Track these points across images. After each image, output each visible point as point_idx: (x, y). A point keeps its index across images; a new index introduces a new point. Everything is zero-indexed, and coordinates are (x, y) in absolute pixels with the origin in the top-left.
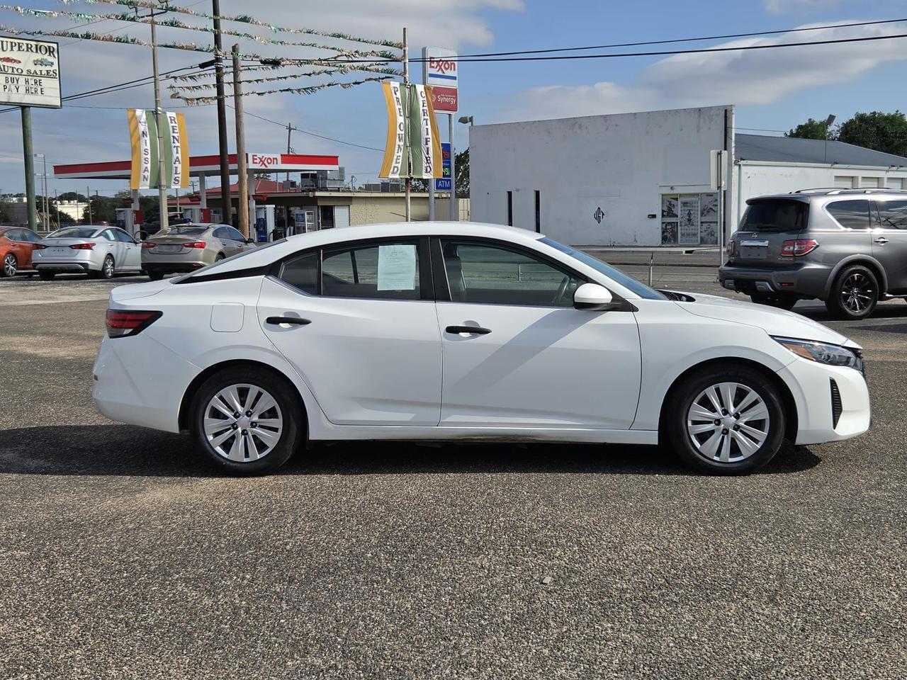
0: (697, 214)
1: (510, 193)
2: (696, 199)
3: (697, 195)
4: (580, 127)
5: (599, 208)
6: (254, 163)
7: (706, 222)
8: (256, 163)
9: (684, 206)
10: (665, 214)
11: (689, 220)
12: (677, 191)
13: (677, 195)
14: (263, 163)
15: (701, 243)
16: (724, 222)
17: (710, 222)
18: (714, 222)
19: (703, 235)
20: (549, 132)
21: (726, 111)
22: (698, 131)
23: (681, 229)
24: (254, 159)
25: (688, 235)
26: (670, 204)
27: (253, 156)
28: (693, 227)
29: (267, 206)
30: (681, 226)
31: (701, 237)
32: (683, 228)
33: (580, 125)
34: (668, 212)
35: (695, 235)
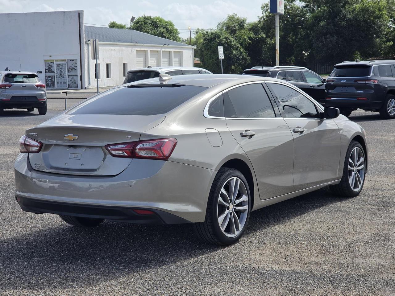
0: (66, 71)
2: (64, 63)
3: (65, 60)
5: (7, 68)
7: (71, 76)
9: (58, 67)
10: (47, 71)
11: (61, 75)
12: (53, 58)
13: (54, 60)
15: (69, 88)
16: (81, 76)
17: (73, 76)
18: (75, 76)
19: (70, 83)
21: (79, 13)
22: (64, 24)
23: (57, 80)
25: (61, 83)
28: (63, 79)
30: (57, 78)
31: (68, 84)
32: (58, 79)
34: (49, 70)
35: (65, 83)
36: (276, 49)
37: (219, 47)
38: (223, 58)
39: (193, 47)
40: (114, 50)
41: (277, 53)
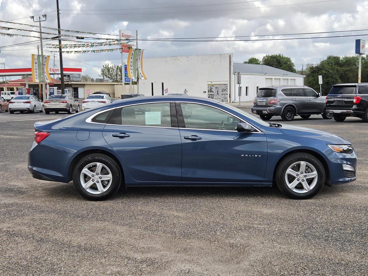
0: (221, 91)
1: (152, 84)
2: (220, 86)
3: (220, 84)
4: (178, 60)
5: (186, 89)
6: (50, 71)
7: (224, 94)
8: (51, 71)
9: (216, 89)
10: (209, 91)
11: (218, 93)
12: (213, 83)
13: (213, 84)
14: (54, 71)
16: (230, 94)
17: (225, 94)
18: (226, 94)
19: (223, 98)
20: (167, 61)
21: (230, 55)
22: (220, 62)
23: (215, 97)
24: (50, 69)
25: (218, 98)
26: (211, 88)
27: (50, 68)
28: (219, 96)
29: (54, 87)
30: (215, 95)
33: (178, 59)
34: (210, 91)
35: (220, 99)
36: (359, 77)
37: (319, 76)
38: (322, 83)
39: (303, 76)
40: (251, 78)
41: (359, 80)
